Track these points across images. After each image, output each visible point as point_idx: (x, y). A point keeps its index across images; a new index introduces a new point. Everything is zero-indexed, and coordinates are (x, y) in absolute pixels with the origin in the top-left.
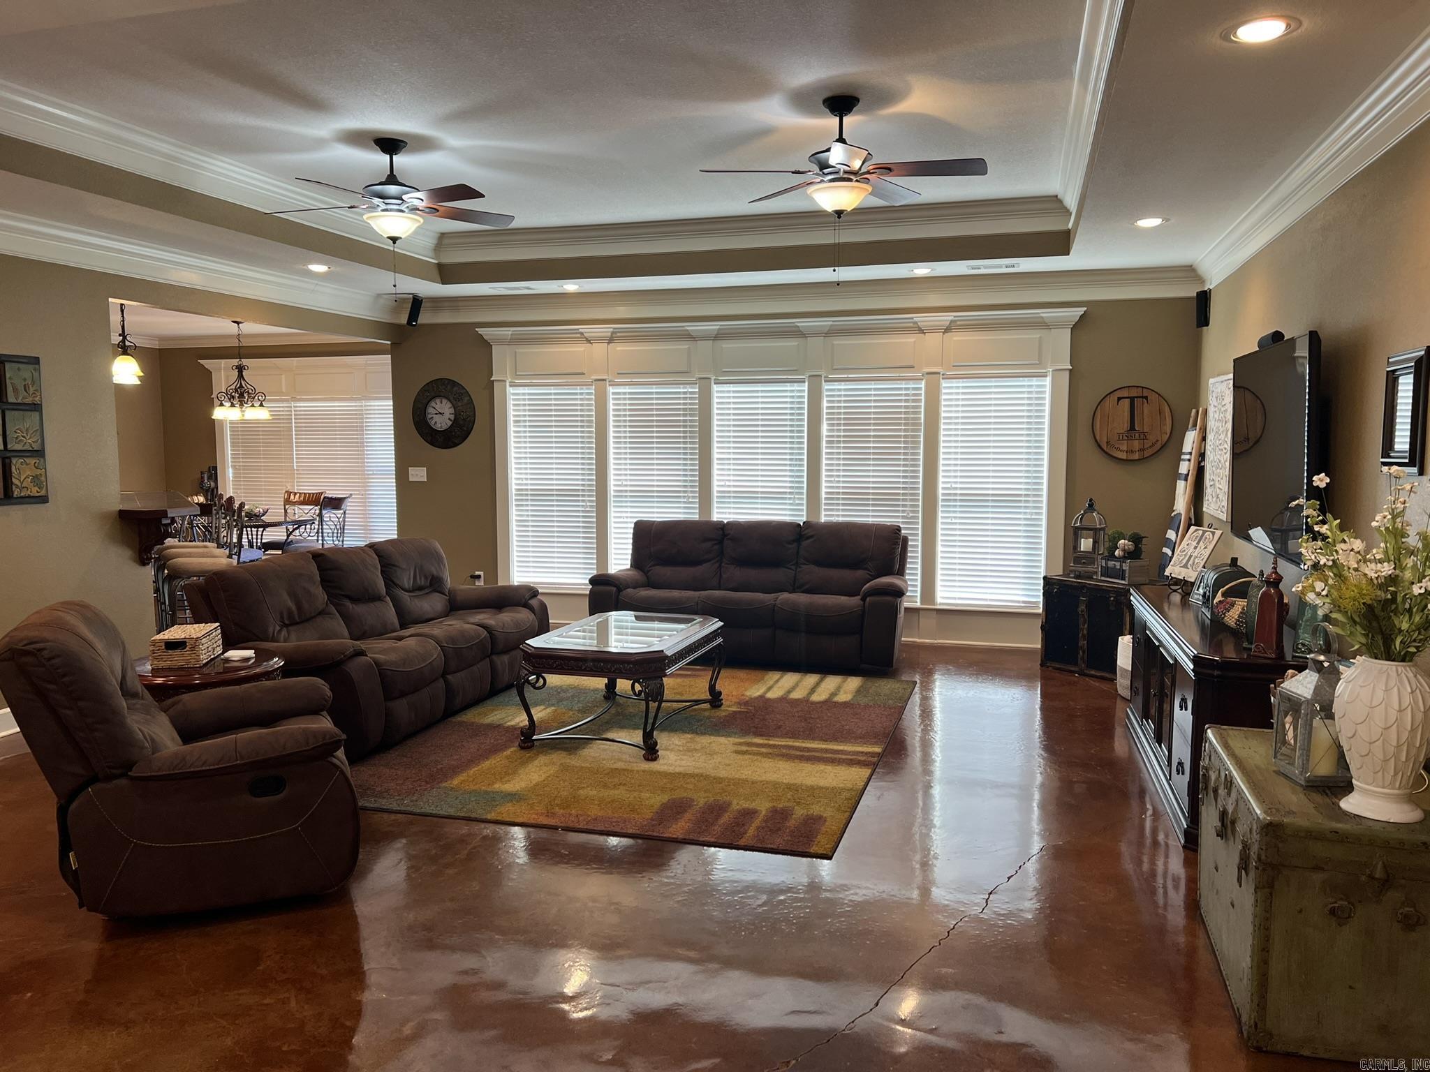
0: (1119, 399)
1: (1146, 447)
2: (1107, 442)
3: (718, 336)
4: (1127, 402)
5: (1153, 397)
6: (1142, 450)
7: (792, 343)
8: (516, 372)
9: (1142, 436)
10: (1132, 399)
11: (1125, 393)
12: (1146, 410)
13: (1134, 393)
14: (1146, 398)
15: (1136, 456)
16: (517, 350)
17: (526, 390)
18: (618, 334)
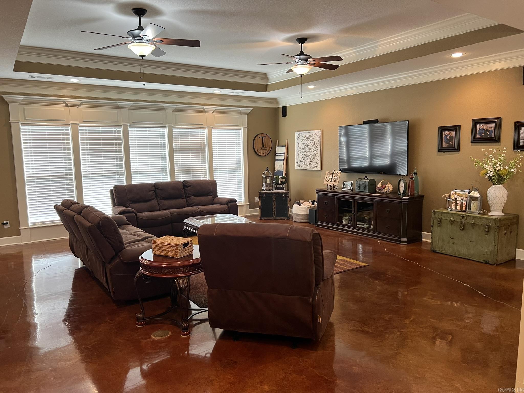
0: (260, 137)
1: (266, 152)
2: (257, 151)
3: (131, 108)
4: (261, 138)
5: (267, 137)
6: (265, 153)
7: (161, 113)
8: (25, 118)
9: (265, 149)
10: (262, 137)
11: (260, 136)
12: (266, 140)
13: (263, 136)
14: (266, 137)
15: (264, 155)
16: (25, 107)
17: (30, 127)
18: (84, 104)
